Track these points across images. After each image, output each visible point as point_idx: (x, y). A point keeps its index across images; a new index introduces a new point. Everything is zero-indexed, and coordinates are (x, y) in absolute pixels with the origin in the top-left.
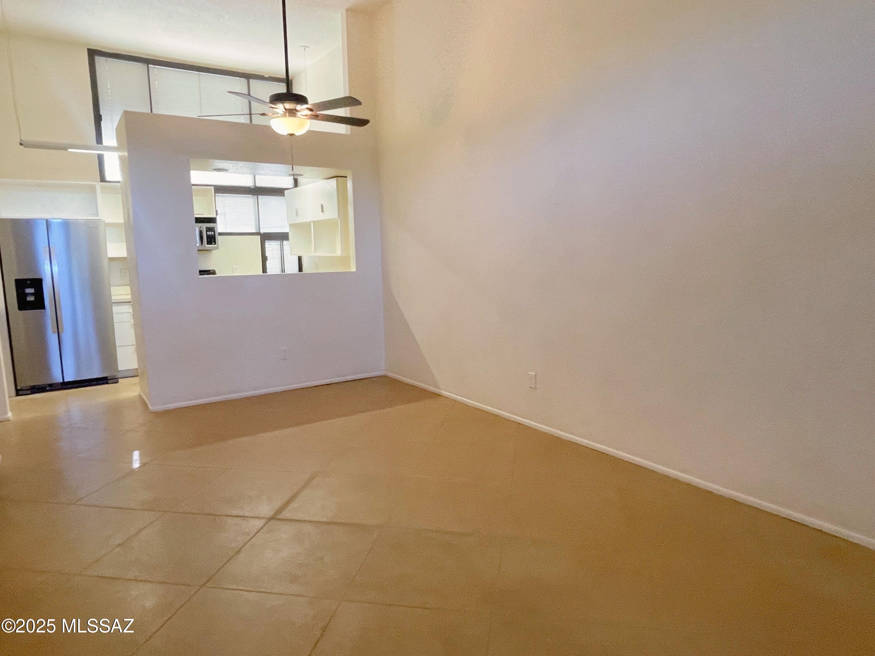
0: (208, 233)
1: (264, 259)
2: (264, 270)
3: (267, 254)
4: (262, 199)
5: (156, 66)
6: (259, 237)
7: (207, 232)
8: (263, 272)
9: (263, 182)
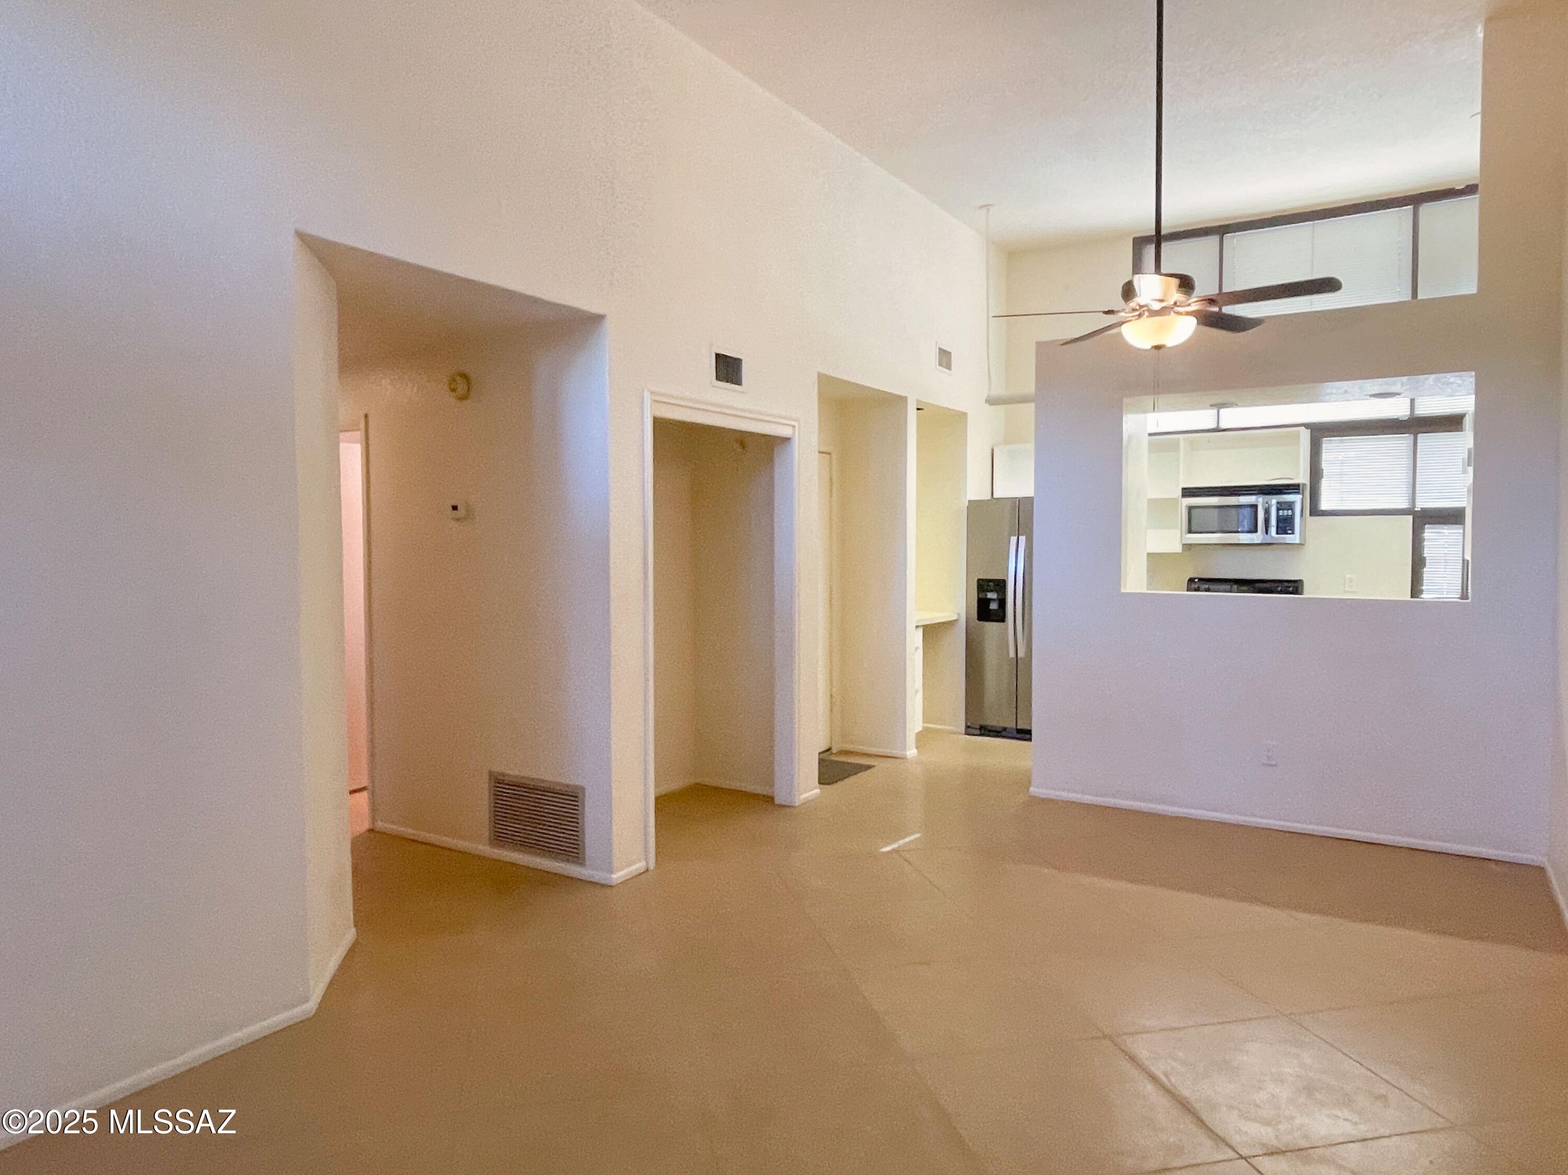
0: (1281, 513)
1: (1418, 563)
2: (1416, 591)
3: (1427, 553)
4: (1425, 440)
5: (1237, 233)
6: (1411, 517)
7: (1278, 510)
8: (1412, 597)
9: (1430, 406)
